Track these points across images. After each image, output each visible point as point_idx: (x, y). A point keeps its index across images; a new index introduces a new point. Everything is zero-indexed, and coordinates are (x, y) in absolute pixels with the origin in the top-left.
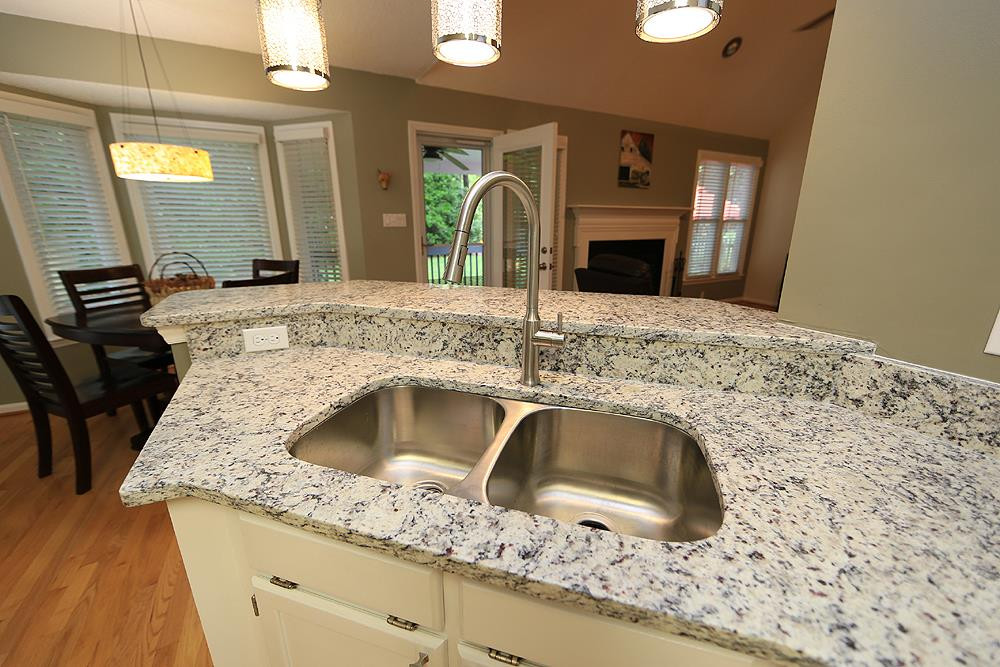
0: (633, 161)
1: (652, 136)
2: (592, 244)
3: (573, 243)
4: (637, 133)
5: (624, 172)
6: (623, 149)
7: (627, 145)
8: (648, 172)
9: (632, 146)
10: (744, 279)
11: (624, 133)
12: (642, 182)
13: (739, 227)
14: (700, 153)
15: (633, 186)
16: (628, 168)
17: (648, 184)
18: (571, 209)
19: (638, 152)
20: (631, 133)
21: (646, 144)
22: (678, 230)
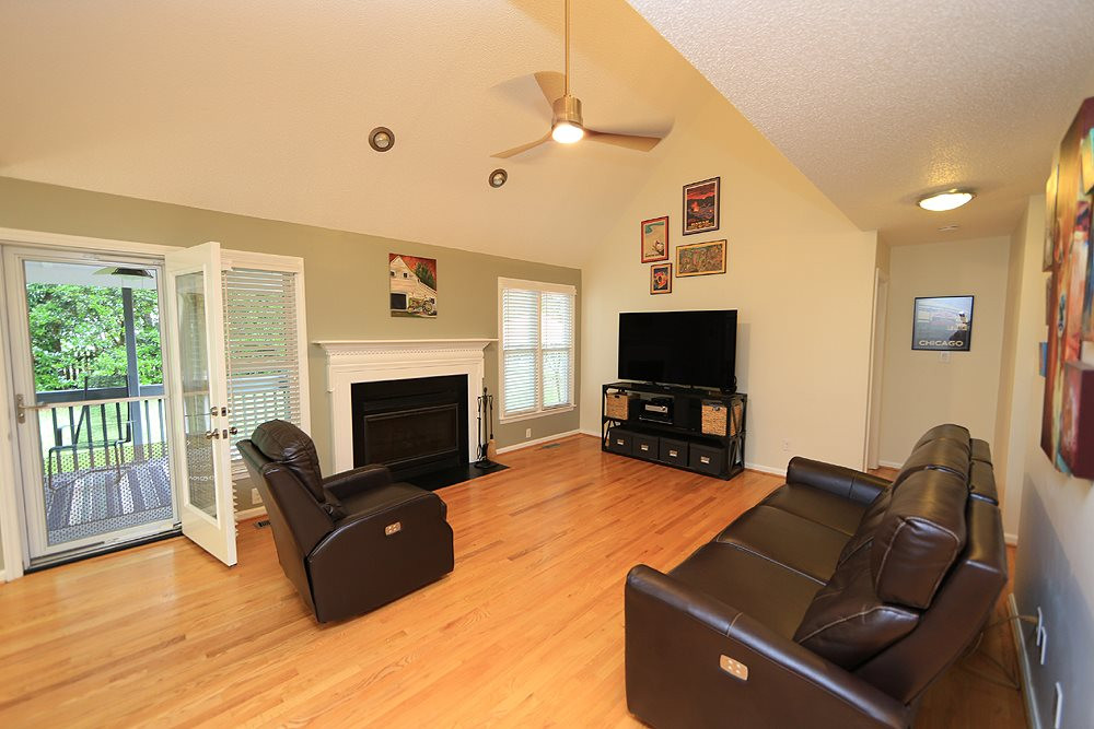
0: (414, 290)
1: (433, 262)
2: (356, 388)
4: (412, 258)
5: (398, 301)
6: (393, 274)
7: (398, 271)
8: (432, 301)
9: (406, 271)
10: (577, 408)
11: (392, 257)
12: (425, 311)
13: (564, 355)
14: (501, 280)
15: (412, 315)
16: (403, 297)
17: (435, 313)
18: (318, 346)
19: (416, 278)
20: (402, 257)
21: (426, 270)
22: (482, 362)
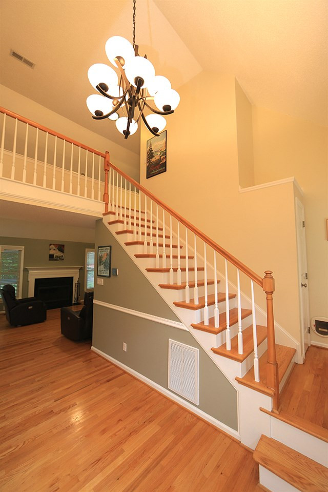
0: (57, 253)
1: (64, 245)
2: (36, 280)
3: (28, 279)
4: (57, 245)
5: (51, 257)
6: (50, 249)
7: (52, 248)
8: (62, 256)
9: (55, 248)
11: (50, 245)
12: (60, 259)
14: (86, 249)
15: (56, 260)
16: (53, 255)
17: (63, 259)
18: (26, 269)
19: (57, 250)
20: (54, 245)
21: (61, 248)
22: (78, 273)
